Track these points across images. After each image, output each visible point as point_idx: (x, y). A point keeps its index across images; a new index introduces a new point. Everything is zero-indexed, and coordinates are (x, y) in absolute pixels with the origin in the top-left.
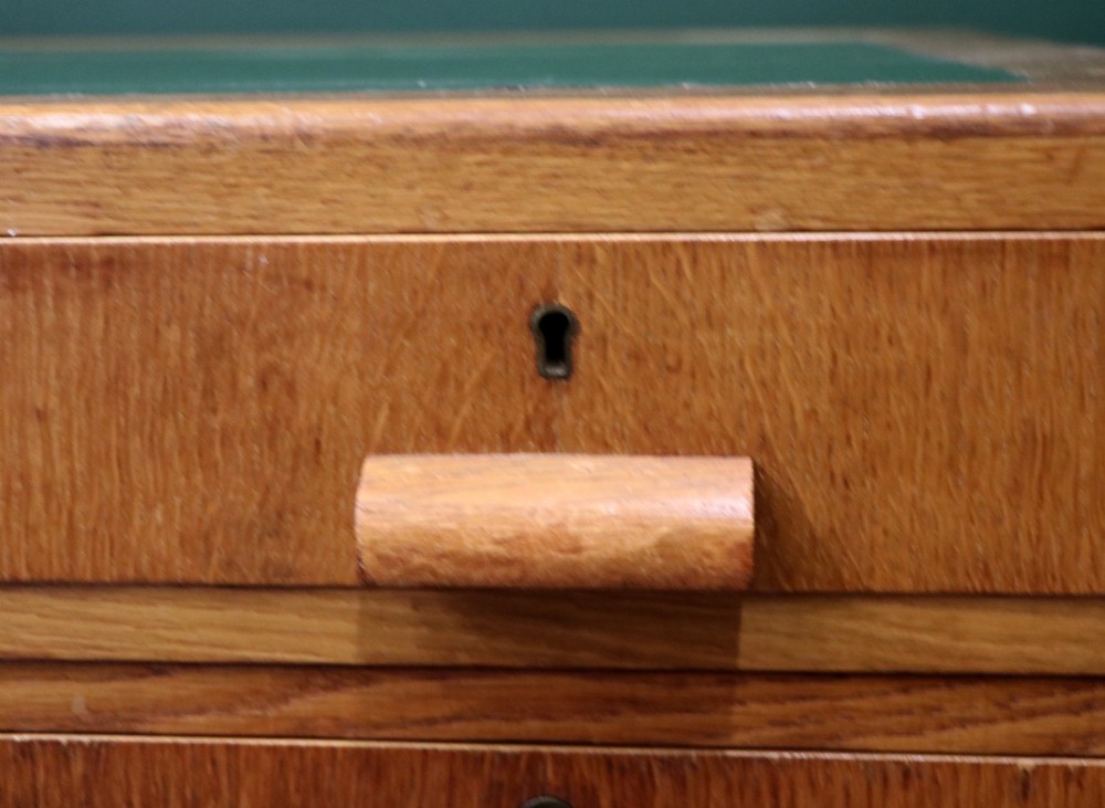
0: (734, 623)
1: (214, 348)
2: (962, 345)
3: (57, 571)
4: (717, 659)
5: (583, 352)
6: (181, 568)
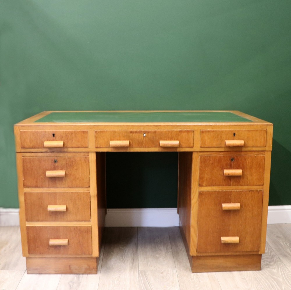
0: (242, 148)
1: (218, 135)
2: (253, 135)
3: (209, 146)
4: (241, 150)
5: (236, 135)
6: (216, 146)
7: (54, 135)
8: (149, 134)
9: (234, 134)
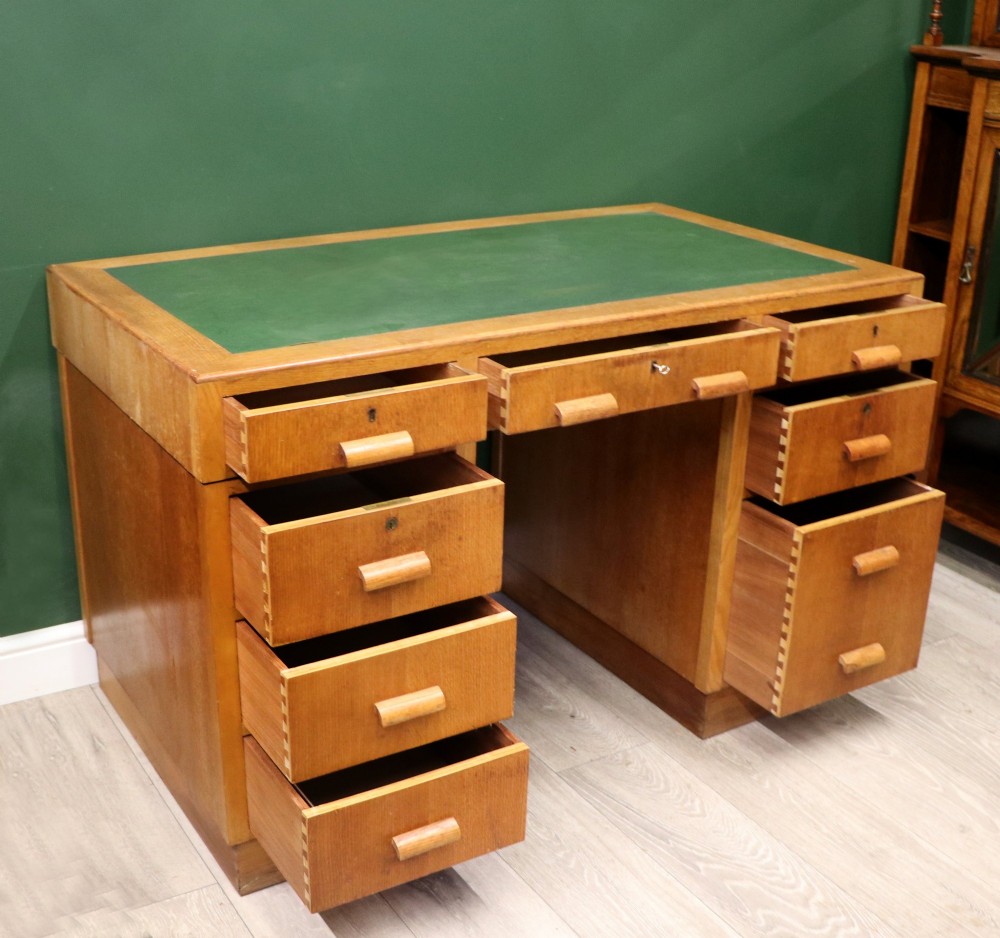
1: (838, 338)
2: (916, 325)
5: (879, 333)
7: (372, 414)
8: (667, 362)
9: (875, 330)
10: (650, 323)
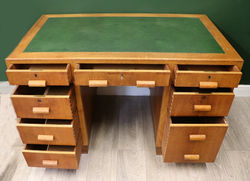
1: (194, 77)
2: (228, 78)
5: (211, 78)
7: (36, 75)
8: (127, 75)
10: (132, 61)
